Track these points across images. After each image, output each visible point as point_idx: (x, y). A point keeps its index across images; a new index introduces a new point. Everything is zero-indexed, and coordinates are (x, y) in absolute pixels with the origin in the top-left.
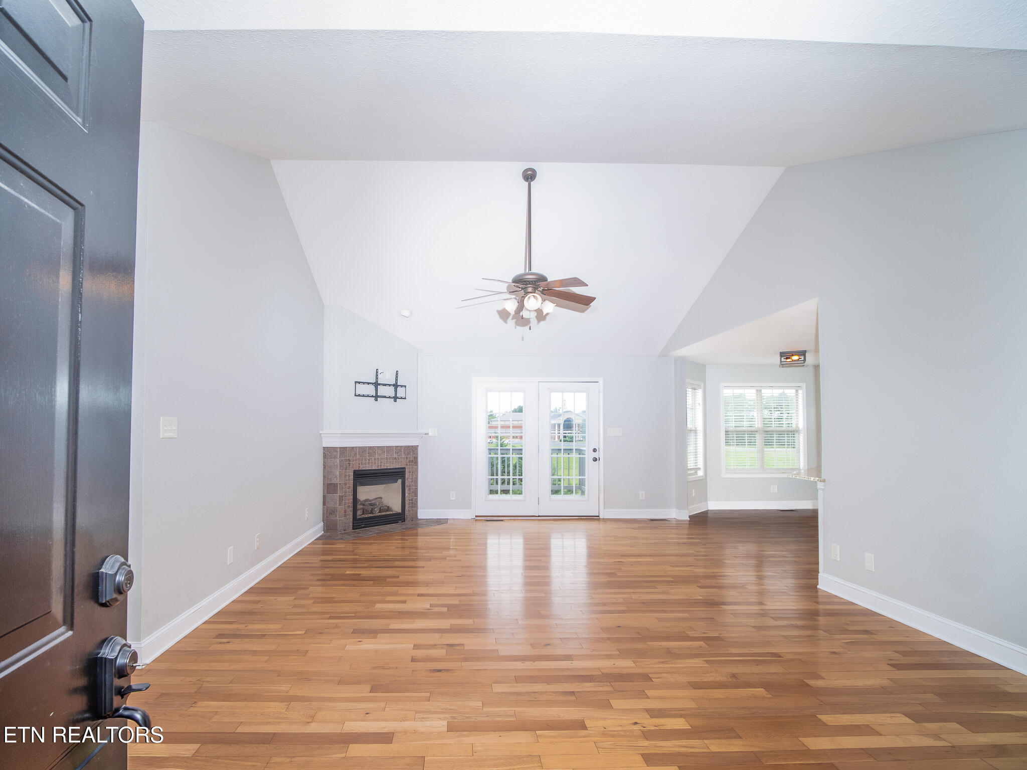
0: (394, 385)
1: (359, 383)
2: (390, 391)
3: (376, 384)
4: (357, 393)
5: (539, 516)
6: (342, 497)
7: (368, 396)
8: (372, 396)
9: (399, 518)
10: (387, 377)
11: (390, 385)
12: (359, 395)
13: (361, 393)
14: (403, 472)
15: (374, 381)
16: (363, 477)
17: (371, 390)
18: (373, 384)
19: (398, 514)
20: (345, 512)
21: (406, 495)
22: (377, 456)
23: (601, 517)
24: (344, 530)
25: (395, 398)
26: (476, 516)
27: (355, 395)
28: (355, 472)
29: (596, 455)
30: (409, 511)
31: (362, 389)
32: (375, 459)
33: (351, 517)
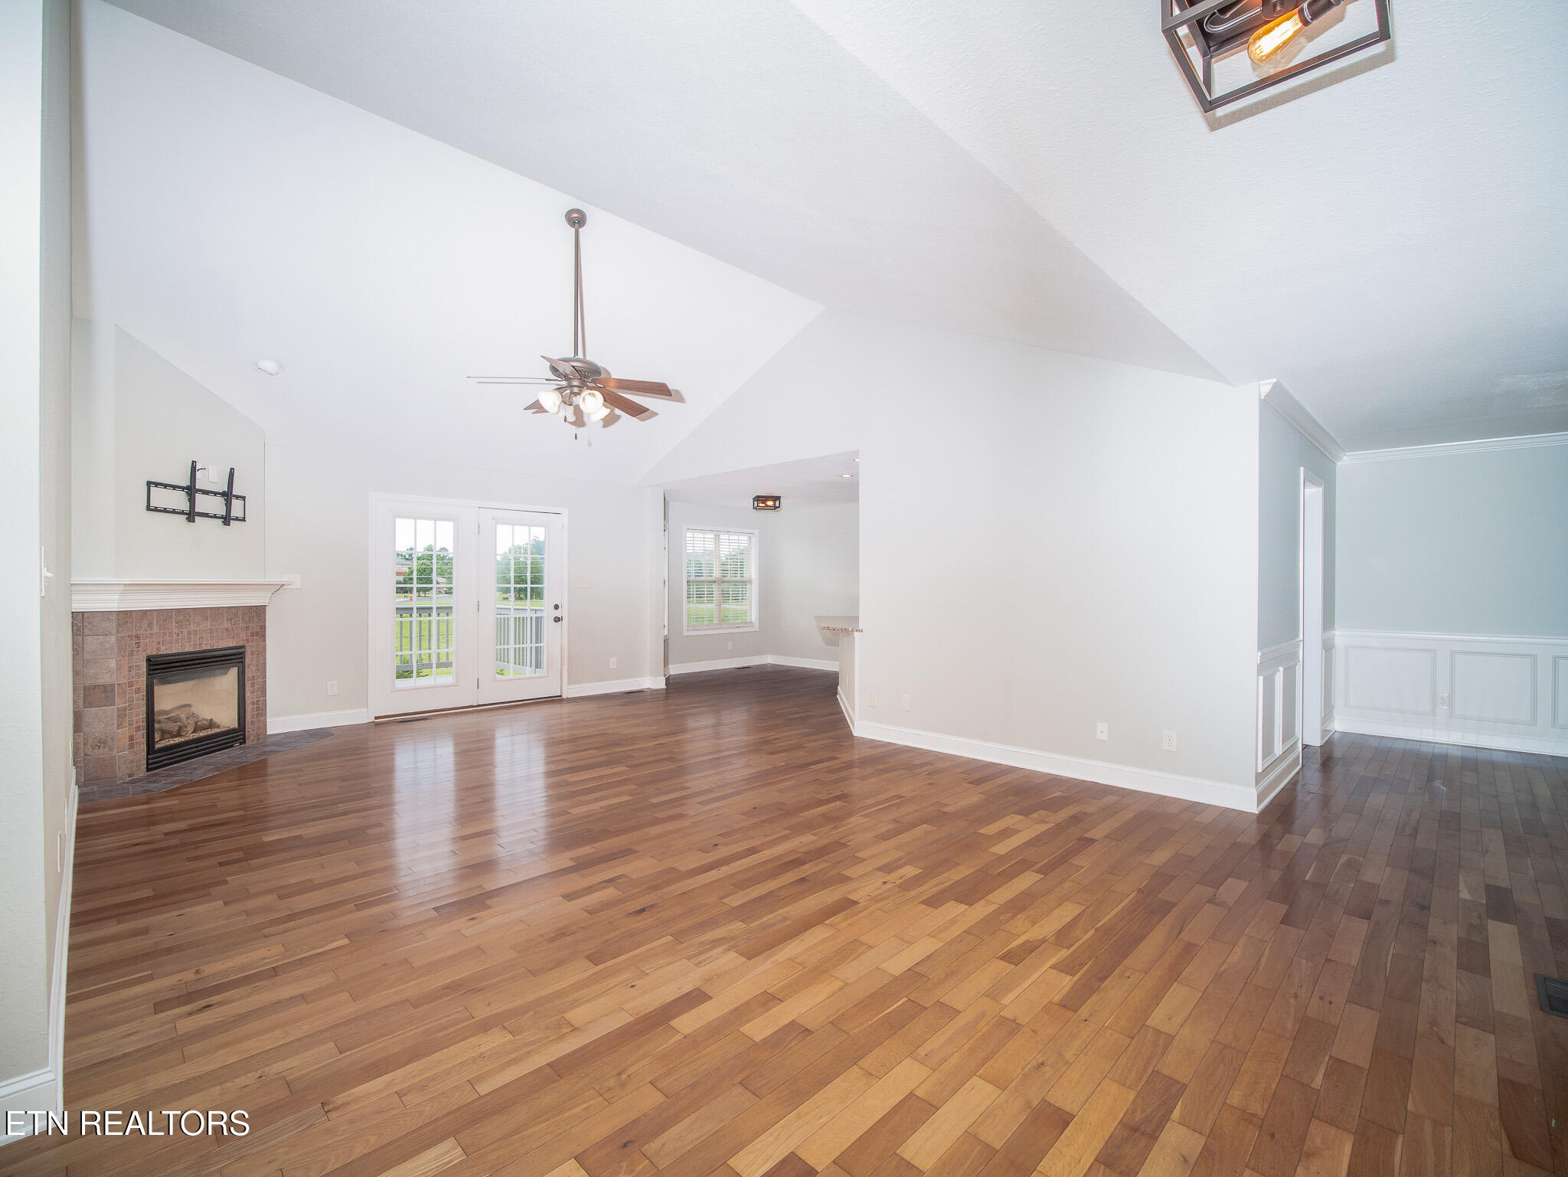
0: (223, 494)
1: (157, 484)
2: (216, 505)
3: (191, 491)
4: (153, 504)
5: (479, 706)
6: (125, 710)
7: (174, 512)
8: (182, 513)
9: (235, 736)
10: (211, 478)
11: (215, 494)
12: (156, 510)
13: (161, 505)
14: (241, 653)
15: (186, 482)
16: (163, 668)
17: (179, 500)
18: (183, 488)
19: (233, 731)
20: (131, 738)
21: (248, 694)
22: (192, 628)
23: (564, 697)
24: (130, 776)
25: (227, 519)
26: (376, 718)
27: (148, 508)
28: (149, 660)
29: (558, 613)
30: (253, 723)
31: (160, 498)
32: (189, 633)
33: (144, 747)
